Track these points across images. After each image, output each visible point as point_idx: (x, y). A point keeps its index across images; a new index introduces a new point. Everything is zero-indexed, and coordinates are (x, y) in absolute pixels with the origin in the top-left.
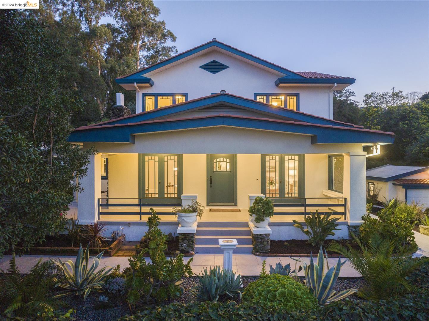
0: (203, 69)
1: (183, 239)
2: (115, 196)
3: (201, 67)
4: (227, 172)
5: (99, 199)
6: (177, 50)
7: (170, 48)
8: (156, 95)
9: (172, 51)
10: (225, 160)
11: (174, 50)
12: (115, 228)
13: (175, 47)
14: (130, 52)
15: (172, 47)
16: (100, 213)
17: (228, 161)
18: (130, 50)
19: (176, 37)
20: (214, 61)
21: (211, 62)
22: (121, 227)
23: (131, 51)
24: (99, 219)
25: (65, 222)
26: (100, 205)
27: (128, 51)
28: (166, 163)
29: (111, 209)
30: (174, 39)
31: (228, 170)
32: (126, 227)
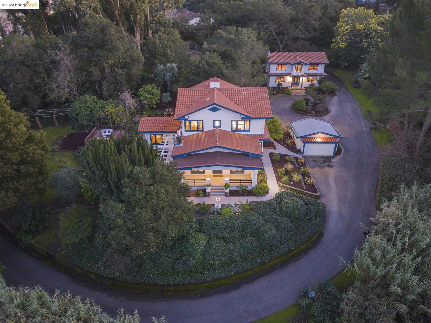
0: (210, 110)
1: (207, 193)
8: (190, 121)
21: (213, 108)
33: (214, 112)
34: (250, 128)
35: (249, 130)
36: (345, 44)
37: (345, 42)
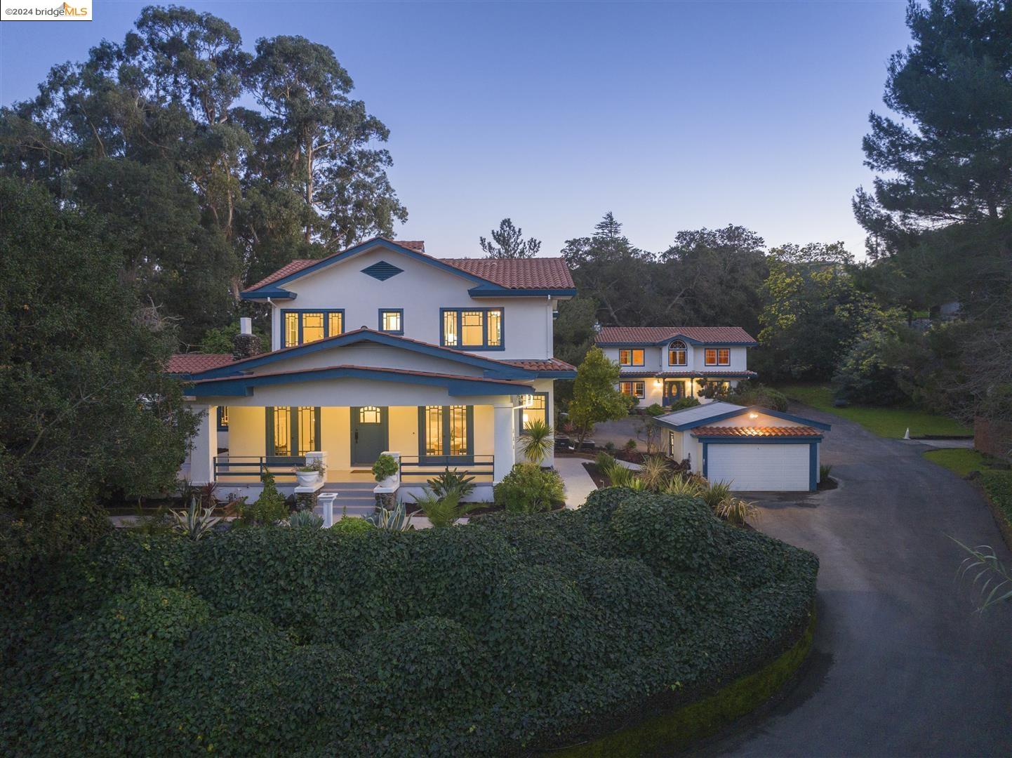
0: (368, 274)
1: (301, 499)
2: (235, 453)
3: (364, 271)
4: (376, 423)
5: (214, 458)
6: (389, 157)
7: (377, 154)
8: (300, 312)
9: (381, 160)
10: (374, 409)
11: (384, 158)
12: (232, 490)
13: (387, 152)
14: (291, 170)
15: (381, 152)
16: (216, 474)
17: (378, 410)
18: (292, 165)
19: (389, 131)
20: (382, 262)
21: (378, 264)
22: (239, 489)
23: (294, 166)
24: (215, 480)
25: (176, 485)
26: (215, 465)
27: (288, 167)
28: (300, 413)
29: (232, 469)
30: (384, 134)
31: (379, 421)
32: (245, 489)
33: (382, 280)
34: (502, 340)
35: (501, 348)
36: (793, 317)
37: (790, 314)
